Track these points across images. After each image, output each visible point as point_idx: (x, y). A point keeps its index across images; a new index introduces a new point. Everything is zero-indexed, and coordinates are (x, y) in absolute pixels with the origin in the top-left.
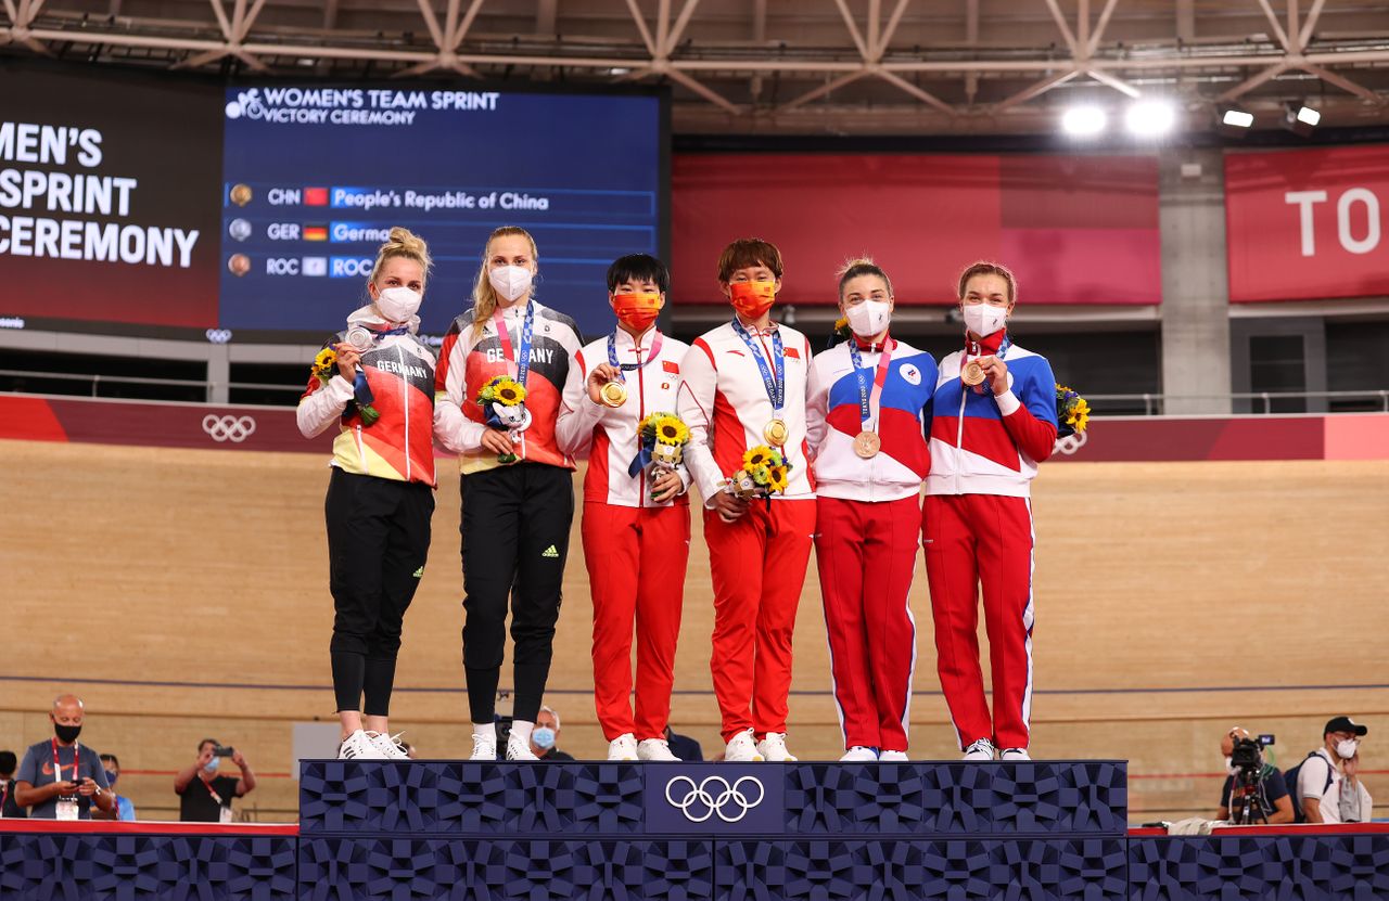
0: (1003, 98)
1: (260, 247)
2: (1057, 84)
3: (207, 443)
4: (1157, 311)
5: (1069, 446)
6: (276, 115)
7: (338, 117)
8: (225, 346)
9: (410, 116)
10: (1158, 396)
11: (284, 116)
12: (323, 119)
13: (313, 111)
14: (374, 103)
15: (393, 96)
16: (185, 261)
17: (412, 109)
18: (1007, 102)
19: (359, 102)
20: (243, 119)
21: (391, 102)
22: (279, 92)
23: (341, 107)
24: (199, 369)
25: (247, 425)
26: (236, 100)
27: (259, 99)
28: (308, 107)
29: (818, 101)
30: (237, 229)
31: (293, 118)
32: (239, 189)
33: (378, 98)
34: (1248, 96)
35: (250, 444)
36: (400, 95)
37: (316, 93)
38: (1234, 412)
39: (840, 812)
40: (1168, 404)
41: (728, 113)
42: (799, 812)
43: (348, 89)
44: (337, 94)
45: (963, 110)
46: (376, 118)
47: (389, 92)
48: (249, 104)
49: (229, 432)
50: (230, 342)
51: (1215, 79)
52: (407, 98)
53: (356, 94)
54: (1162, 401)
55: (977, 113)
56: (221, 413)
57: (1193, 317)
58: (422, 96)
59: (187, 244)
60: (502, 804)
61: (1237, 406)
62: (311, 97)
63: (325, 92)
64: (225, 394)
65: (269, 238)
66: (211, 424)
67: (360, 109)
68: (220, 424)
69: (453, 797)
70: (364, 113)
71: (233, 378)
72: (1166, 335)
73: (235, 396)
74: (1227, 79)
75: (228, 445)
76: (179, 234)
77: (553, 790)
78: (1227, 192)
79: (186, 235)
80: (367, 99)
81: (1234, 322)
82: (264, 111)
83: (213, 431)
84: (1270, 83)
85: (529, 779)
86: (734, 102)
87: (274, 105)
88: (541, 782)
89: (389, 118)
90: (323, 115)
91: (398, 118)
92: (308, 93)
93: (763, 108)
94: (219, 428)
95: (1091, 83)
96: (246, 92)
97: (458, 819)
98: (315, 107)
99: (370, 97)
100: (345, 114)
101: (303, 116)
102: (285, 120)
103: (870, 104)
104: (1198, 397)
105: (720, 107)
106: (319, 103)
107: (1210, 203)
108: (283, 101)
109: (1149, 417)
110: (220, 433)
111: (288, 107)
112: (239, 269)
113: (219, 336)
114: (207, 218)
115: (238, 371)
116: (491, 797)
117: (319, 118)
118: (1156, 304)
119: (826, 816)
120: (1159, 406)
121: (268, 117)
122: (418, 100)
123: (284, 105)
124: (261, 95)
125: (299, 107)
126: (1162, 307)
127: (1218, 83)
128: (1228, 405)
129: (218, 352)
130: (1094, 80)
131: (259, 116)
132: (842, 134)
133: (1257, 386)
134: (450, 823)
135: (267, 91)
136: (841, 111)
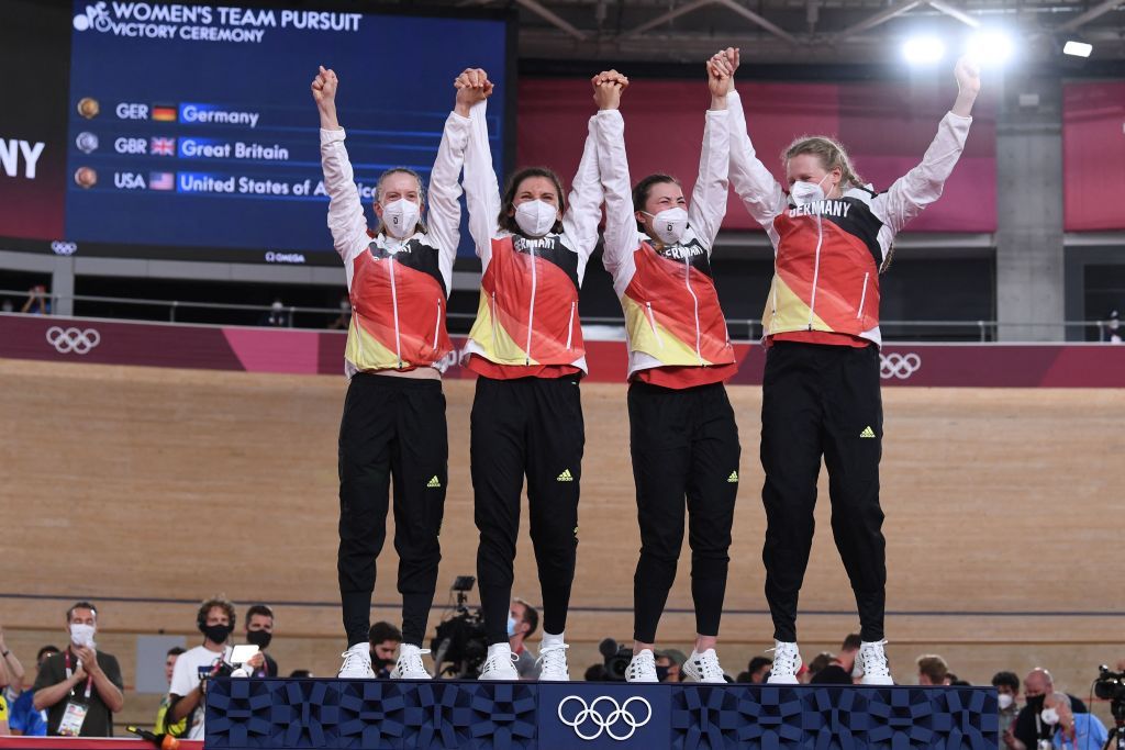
0: (844, 27)
1: (108, 161)
2: (896, 14)
3: (51, 355)
4: (992, 238)
5: (903, 371)
6: (125, 29)
7: (187, 32)
8: (70, 259)
9: (260, 35)
10: (992, 323)
11: (132, 30)
12: (172, 35)
13: (161, 26)
14: (223, 20)
15: (242, 14)
16: (31, 173)
17: (262, 27)
18: (848, 31)
19: (208, 19)
20: (90, 31)
21: (240, 19)
22: (127, 6)
23: (190, 23)
24: (45, 280)
25: (91, 338)
26: (85, 13)
27: (107, 13)
28: (157, 22)
29: (661, 28)
30: (84, 143)
31: (141, 33)
32: (86, 103)
33: (228, 14)
34: (1088, 26)
35: (94, 357)
36: (249, 13)
37: (165, 9)
38: (1067, 339)
39: (724, 732)
40: (1001, 330)
41: (573, 38)
42: (684, 732)
43: (197, 5)
44: (186, 10)
45: (804, 39)
46: (225, 35)
47: (238, 10)
48: (97, 16)
49: (73, 344)
50: (75, 254)
51: (1055, 10)
52: (256, 18)
53: (205, 11)
54: (995, 328)
55: (817, 41)
56: (65, 325)
57: (1028, 245)
58: (271, 15)
59: (32, 156)
60: (401, 721)
61: (1071, 334)
62: (159, 13)
63: (174, 8)
64: (69, 306)
65: (117, 152)
66: (55, 335)
67: (209, 26)
68: (64, 336)
69: (354, 715)
70: (213, 30)
71: (77, 291)
72: (1000, 263)
73: (79, 308)
74: (1067, 9)
75: (72, 357)
76: (25, 145)
77: (451, 709)
78: (1064, 121)
79: (32, 147)
80: (216, 16)
81: (1068, 249)
82: (112, 24)
83: (57, 343)
84: (1111, 13)
85: (428, 698)
86: (579, 27)
87: (123, 19)
88: (438, 700)
89: (238, 35)
90: (172, 31)
91: (247, 36)
92: (157, 9)
93: (607, 34)
94: (63, 339)
95: (932, 13)
96: (94, 6)
97: (359, 735)
98: (164, 22)
99: (220, 14)
100: (194, 30)
101: (152, 31)
102: (134, 34)
103: (712, 32)
104: (1031, 325)
105: (565, 32)
106: (168, 19)
107: (1048, 132)
108: (132, 14)
109: (982, 344)
110: (64, 345)
111: (137, 21)
112: (86, 182)
113: (66, 248)
114: (53, 130)
115: (83, 284)
116: (391, 715)
117: (168, 33)
118: (991, 232)
119: (710, 736)
120: (992, 333)
121: (117, 31)
122: (268, 18)
123: (132, 19)
124: (109, 8)
125: (148, 22)
126: (996, 235)
127: (1058, 13)
128: (1061, 332)
129: (64, 264)
130: (934, 9)
131: (108, 29)
132: (684, 60)
133: (1091, 314)
134: (351, 739)
135: (115, 5)
136: (684, 38)
